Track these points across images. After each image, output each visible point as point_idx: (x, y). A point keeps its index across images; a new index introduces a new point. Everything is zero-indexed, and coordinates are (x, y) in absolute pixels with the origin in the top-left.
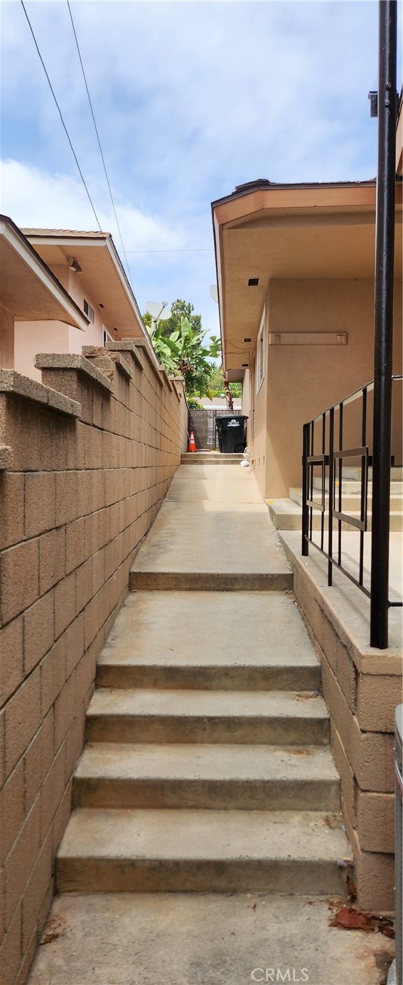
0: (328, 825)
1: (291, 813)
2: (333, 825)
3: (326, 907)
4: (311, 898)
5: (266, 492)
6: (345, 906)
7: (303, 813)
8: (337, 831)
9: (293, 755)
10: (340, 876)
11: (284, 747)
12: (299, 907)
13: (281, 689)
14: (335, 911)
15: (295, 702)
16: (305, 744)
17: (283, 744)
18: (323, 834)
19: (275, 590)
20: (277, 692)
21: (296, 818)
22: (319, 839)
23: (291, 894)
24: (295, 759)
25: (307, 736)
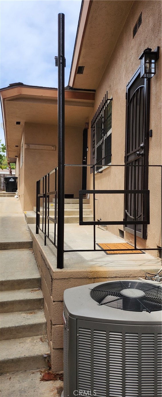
0: (41, 341)
1: (27, 338)
2: (43, 340)
3: (39, 373)
4: (33, 371)
5: (24, 208)
6: (47, 372)
7: (32, 337)
8: (45, 343)
9: (28, 315)
10: (45, 361)
11: (25, 312)
12: (28, 375)
13: (25, 288)
14: (42, 374)
15: (31, 293)
16: (34, 309)
17: (25, 311)
18: (39, 345)
19: (25, 248)
20: (23, 290)
21: (29, 340)
22: (37, 347)
23: (26, 371)
24: (29, 316)
25: (35, 306)
